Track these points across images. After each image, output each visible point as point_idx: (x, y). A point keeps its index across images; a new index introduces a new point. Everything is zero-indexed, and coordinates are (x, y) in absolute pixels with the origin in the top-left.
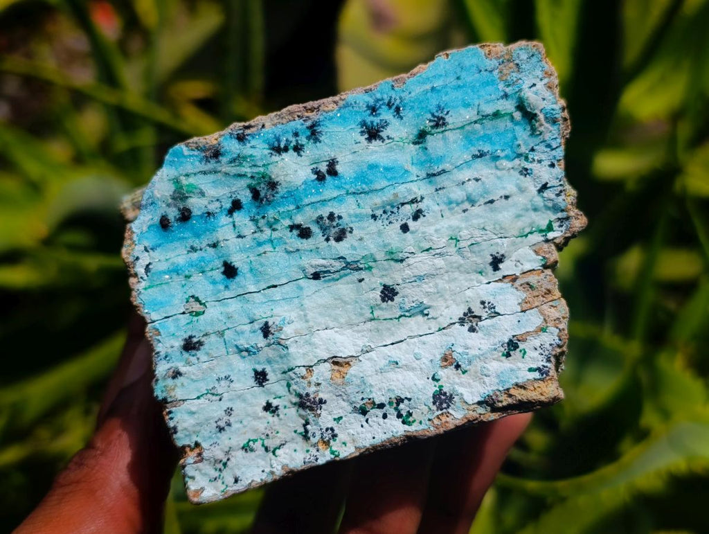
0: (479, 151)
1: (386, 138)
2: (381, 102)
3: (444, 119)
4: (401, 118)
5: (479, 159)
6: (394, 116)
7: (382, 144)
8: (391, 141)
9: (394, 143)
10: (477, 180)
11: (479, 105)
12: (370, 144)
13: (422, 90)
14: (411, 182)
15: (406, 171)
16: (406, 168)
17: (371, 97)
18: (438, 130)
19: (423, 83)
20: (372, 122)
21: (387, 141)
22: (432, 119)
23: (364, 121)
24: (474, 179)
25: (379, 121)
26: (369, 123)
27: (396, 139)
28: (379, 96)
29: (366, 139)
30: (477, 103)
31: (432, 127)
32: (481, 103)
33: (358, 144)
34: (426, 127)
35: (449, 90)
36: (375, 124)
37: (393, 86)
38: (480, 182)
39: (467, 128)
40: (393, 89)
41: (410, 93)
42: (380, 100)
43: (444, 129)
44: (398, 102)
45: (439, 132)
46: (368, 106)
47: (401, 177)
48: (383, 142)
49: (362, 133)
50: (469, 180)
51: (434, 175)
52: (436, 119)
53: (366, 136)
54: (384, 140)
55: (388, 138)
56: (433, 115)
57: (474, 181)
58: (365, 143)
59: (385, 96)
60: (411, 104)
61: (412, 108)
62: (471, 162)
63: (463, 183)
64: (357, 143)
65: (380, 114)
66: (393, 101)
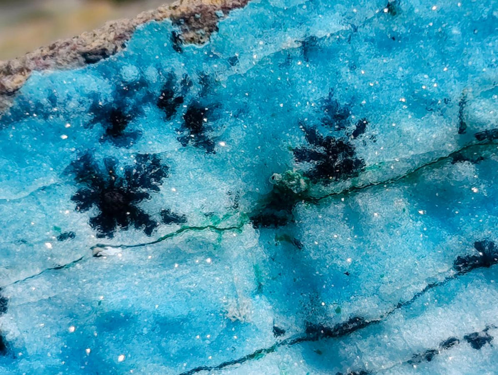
0: (479, 246)
1: (158, 218)
2: (140, 94)
3: (347, 149)
4: (209, 146)
5: (480, 273)
6: (184, 141)
7: (144, 239)
8: (175, 227)
9: (186, 234)
10: (477, 341)
11: (463, 103)
12: (104, 241)
13: (272, 50)
14: (251, 356)
15: (235, 324)
16: (232, 312)
17: (107, 75)
18: (332, 188)
19: (278, 25)
20: (111, 164)
21: (163, 230)
22: (310, 147)
23: (86, 158)
24: (468, 338)
25: (132, 162)
26: (102, 166)
27: (193, 221)
28: (130, 73)
29: (94, 222)
30: (456, 97)
31: (312, 177)
32: (470, 96)
33: (68, 241)
34: (291, 178)
35: (362, 49)
36: (120, 170)
37: (175, 38)
38: (485, 349)
39: (432, 177)
40: (177, 49)
41: (233, 61)
42: (137, 87)
43: (348, 184)
44: (194, 91)
45: (334, 195)
46: (95, 108)
47: (216, 346)
48: (148, 232)
49: (82, 201)
50: (449, 343)
51: (329, 333)
52: (321, 150)
53: (94, 211)
54: (154, 225)
55: (168, 218)
56: (311, 135)
57: (467, 346)
58: (89, 235)
59: (152, 74)
60: (238, 99)
61: (242, 111)
62: (452, 283)
63: (430, 355)
64: (62, 237)
65: (136, 135)
66: (178, 89)
